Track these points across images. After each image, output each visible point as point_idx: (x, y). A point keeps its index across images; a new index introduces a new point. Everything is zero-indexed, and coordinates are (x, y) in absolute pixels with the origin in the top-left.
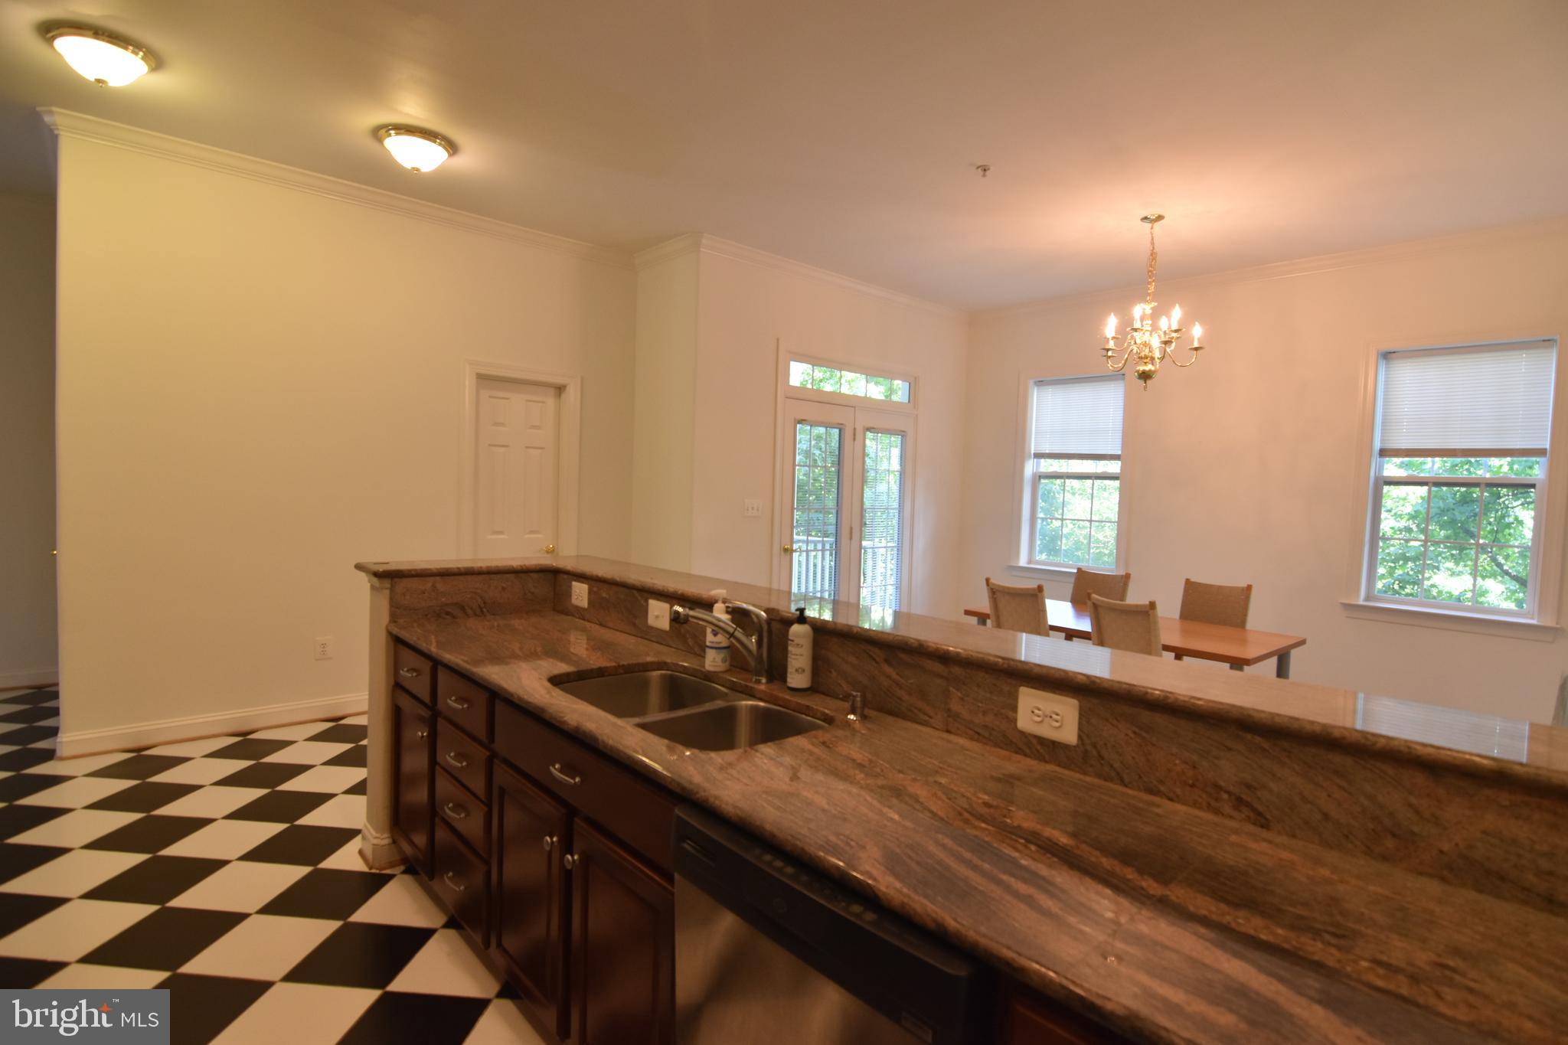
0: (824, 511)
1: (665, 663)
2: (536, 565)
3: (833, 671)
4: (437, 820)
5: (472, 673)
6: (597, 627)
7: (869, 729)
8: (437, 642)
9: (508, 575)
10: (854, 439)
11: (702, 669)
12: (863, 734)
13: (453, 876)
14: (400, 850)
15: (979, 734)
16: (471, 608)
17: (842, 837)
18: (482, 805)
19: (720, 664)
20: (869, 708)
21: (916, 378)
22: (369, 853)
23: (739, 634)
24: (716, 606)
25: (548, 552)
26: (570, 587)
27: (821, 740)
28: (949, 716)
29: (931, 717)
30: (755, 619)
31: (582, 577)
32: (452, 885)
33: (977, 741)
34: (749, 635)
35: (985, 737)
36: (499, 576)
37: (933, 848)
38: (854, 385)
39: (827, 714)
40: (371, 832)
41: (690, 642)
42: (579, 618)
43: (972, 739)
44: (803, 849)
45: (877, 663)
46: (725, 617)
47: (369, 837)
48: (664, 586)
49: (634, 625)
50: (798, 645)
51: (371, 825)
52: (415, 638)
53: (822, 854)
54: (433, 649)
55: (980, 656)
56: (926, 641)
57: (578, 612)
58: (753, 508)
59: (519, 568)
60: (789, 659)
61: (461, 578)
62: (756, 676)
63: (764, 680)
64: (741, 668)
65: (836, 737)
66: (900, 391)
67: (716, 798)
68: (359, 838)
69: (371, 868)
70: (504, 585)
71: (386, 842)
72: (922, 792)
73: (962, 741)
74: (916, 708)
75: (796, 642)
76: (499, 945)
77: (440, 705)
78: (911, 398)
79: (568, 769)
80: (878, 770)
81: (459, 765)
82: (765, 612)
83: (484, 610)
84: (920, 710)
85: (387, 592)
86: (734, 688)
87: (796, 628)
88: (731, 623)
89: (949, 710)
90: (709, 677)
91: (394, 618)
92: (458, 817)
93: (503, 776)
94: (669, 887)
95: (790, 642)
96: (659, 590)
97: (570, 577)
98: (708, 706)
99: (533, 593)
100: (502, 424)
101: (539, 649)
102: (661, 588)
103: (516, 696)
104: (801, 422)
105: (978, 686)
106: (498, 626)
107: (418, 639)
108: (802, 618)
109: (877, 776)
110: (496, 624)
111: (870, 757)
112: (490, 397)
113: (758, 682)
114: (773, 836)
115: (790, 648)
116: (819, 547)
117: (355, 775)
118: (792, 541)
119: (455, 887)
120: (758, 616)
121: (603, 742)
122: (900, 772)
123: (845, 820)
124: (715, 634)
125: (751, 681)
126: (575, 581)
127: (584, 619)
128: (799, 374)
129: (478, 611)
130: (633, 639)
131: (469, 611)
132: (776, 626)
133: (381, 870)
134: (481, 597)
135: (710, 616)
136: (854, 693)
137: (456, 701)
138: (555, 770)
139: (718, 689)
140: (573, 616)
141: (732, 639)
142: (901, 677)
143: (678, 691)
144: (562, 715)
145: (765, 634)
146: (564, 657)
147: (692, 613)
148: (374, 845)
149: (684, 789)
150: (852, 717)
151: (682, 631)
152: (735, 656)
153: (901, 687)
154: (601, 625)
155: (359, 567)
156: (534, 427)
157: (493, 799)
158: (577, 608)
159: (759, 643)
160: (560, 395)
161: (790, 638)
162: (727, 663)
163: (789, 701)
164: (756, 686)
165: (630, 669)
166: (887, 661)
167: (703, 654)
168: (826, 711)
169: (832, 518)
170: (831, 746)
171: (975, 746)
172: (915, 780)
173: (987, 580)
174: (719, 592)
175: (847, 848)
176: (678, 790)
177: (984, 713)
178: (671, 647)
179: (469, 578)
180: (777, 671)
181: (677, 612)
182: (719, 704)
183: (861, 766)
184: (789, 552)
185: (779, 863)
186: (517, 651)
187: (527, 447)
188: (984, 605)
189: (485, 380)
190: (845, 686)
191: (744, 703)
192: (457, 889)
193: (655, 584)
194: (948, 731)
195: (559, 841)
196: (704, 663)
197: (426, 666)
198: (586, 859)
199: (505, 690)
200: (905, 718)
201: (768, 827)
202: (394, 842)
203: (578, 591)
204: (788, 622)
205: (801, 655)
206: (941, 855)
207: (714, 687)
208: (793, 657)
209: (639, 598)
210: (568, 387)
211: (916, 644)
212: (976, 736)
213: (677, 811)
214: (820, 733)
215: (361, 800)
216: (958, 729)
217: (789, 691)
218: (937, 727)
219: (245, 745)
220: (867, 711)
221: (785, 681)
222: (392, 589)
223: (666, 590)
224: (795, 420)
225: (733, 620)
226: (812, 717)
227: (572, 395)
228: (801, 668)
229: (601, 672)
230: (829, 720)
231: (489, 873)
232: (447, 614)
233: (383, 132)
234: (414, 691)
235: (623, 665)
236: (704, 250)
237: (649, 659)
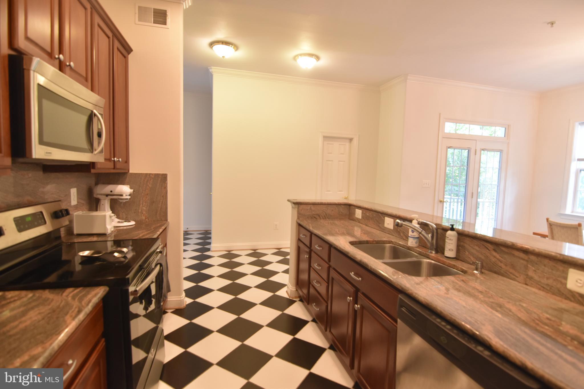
0: (458, 185)
1: (392, 241)
2: (343, 202)
3: (467, 252)
4: (311, 286)
5: (324, 238)
6: (365, 226)
7: (485, 278)
8: (312, 226)
9: (333, 206)
10: (476, 154)
11: (407, 245)
12: (482, 279)
13: (316, 305)
14: (299, 293)
15: (544, 287)
16: (322, 216)
17: (473, 319)
18: (325, 283)
19: (414, 244)
20: (484, 269)
21: (509, 125)
22: (289, 293)
23: (423, 233)
24: (413, 221)
25: (345, 198)
26: (355, 211)
27: (461, 279)
28: (527, 278)
29: (517, 277)
30: (431, 228)
31: (359, 207)
32: (315, 308)
33: (543, 291)
34: (428, 234)
35: (547, 289)
36: (331, 206)
37: (519, 332)
38: (475, 130)
39: (463, 269)
40: (290, 286)
41: (402, 234)
42: (358, 222)
43: (540, 289)
44: (455, 320)
45: (489, 250)
46: (418, 226)
47: (289, 287)
48: (391, 212)
49: (379, 226)
50: (450, 239)
51: (290, 284)
52: (305, 225)
53: (463, 323)
54: (311, 229)
55: (547, 252)
56: (516, 243)
57: (358, 220)
58: (426, 184)
59: (338, 203)
60: (446, 245)
61: (319, 206)
62: (430, 250)
63: (434, 252)
64: (424, 247)
65: (468, 279)
66: (500, 132)
67: (416, 294)
68: (286, 287)
69: (290, 297)
70: (333, 209)
71: (294, 290)
72: (514, 309)
73: (534, 290)
74: (509, 272)
75: (449, 238)
76: (330, 331)
77: (313, 248)
78: (506, 135)
79: (356, 274)
80: (490, 295)
81: (319, 268)
82: (435, 225)
83: (326, 217)
84: (511, 273)
85: (297, 209)
86: (420, 254)
87: (449, 233)
88: (420, 228)
89: (527, 275)
90: (409, 248)
91: (298, 218)
92: (318, 285)
93: (333, 274)
94: (395, 324)
95: (446, 238)
96: (389, 214)
97: (355, 207)
98: (409, 260)
99: (342, 212)
100: (331, 153)
101: (345, 232)
102: (390, 213)
103: (338, 247)
104: (449, 147)
105: (545, 266)
106: (331, 223)
107: (306, 225)
108: (452, 229)
109: (489, 297)
110: (330, 222)
111: (486, 289)
112: (327, 144)
113: (431, 253)
114: (441, 312)
115: (446, 240)
116: (456, 200)
117: (285, 267)
118: (444, 198)
119: (316, 309)
120: (432, 226)
121: (370, 267)
122: (501, 298)
123: (475, 312)
124: (413, 232)
125: (428, 252)
126: (357, 209)
127: (360, 223)
128: (449, 128)
129: (324, 218)
130: (378, 232)
131: (321, 217)
132: (440, 231)
133: (293, 298)
134: (325, 213)
135: (411, 225)
136: (477, 262)
137: (318, 246)
138: (352, 274)
139: (413, 253)
140: (356, 221)
141: (420, 235)
142: (502, 257)
143: (396, 253)
144: (355, 255)
145: (435, 234)
146: (353, 236)
147: (404, 223)
148: (291, 290)
149: (402, 288)
150: (475, 272)
151: (399, 230)
152: (421, 242)
153: (501, 262)
154: (366, 225)
155: (289, 201)
156: (342, 154)
157: (329, 282)
158: (358, 219)
159: (432, 237)
160: (351, 142)
161: (447, 236)
162: (418, 244)
163: (446, 262)
164: (430, 254)
165: (378, 242)
166: (494, 250)
167: (407, 240)
168: (464, 268)
169: (463, 189)
170: (466, 282)
171: (542, 293)
172: (509, 302)
173: (547, 219)
174: (413, 216)
175: (476, 324)
176: (400, 288)
177: (547, 278)
178: (394, 236)
179: (322, 206)
180: (440, 249)
181: (398, 222)
182: (414, 259)
183: (481, 292)
184: (442, 202)
185: (443, 323)
186: (338, 232)
187: (339, 161)
188: (545, 230)
189: (326, 138)
190: (472, 259)
191: (425, 260)
192: (317, 310)
193: (388, 211)
194: (526, 284)
195: (353, 299)
196: (408, 243)
197: (308, 234)
198: (362, 307)
199: (335, 244)
200: (503, 275)
201: (439, 308)
202: (297, 290)
203: (358, 213)
204: (445, 230)
205: (452, 244)
206: (524, 336)
207: (412, 253)
208: (448, 244)
209: (381, 216)
210: (354, 139)
211: (510, 244)
212: (542, 289)
213: (400, 296)
214: (461, 276)
215: (287, 276)
216: (532, 284)
217: (445, 258)
218: (520, 282)
219: (255, 253)
220: (483, 271)
221: (443, 254)
222: (298, 208)
223: (392, 214)
224: (447, 147)
225: (420, 227)
226: (456, 269)
227: (355, 142)
228: (451, 249)
229: (367, 242)
230: (465, 272)
231: (327, 306)
232: (314, 217)
233: (297, 57)
234: (304, 242)
235: (376, 241)
236: (409, 81)
237: (385, 239)
